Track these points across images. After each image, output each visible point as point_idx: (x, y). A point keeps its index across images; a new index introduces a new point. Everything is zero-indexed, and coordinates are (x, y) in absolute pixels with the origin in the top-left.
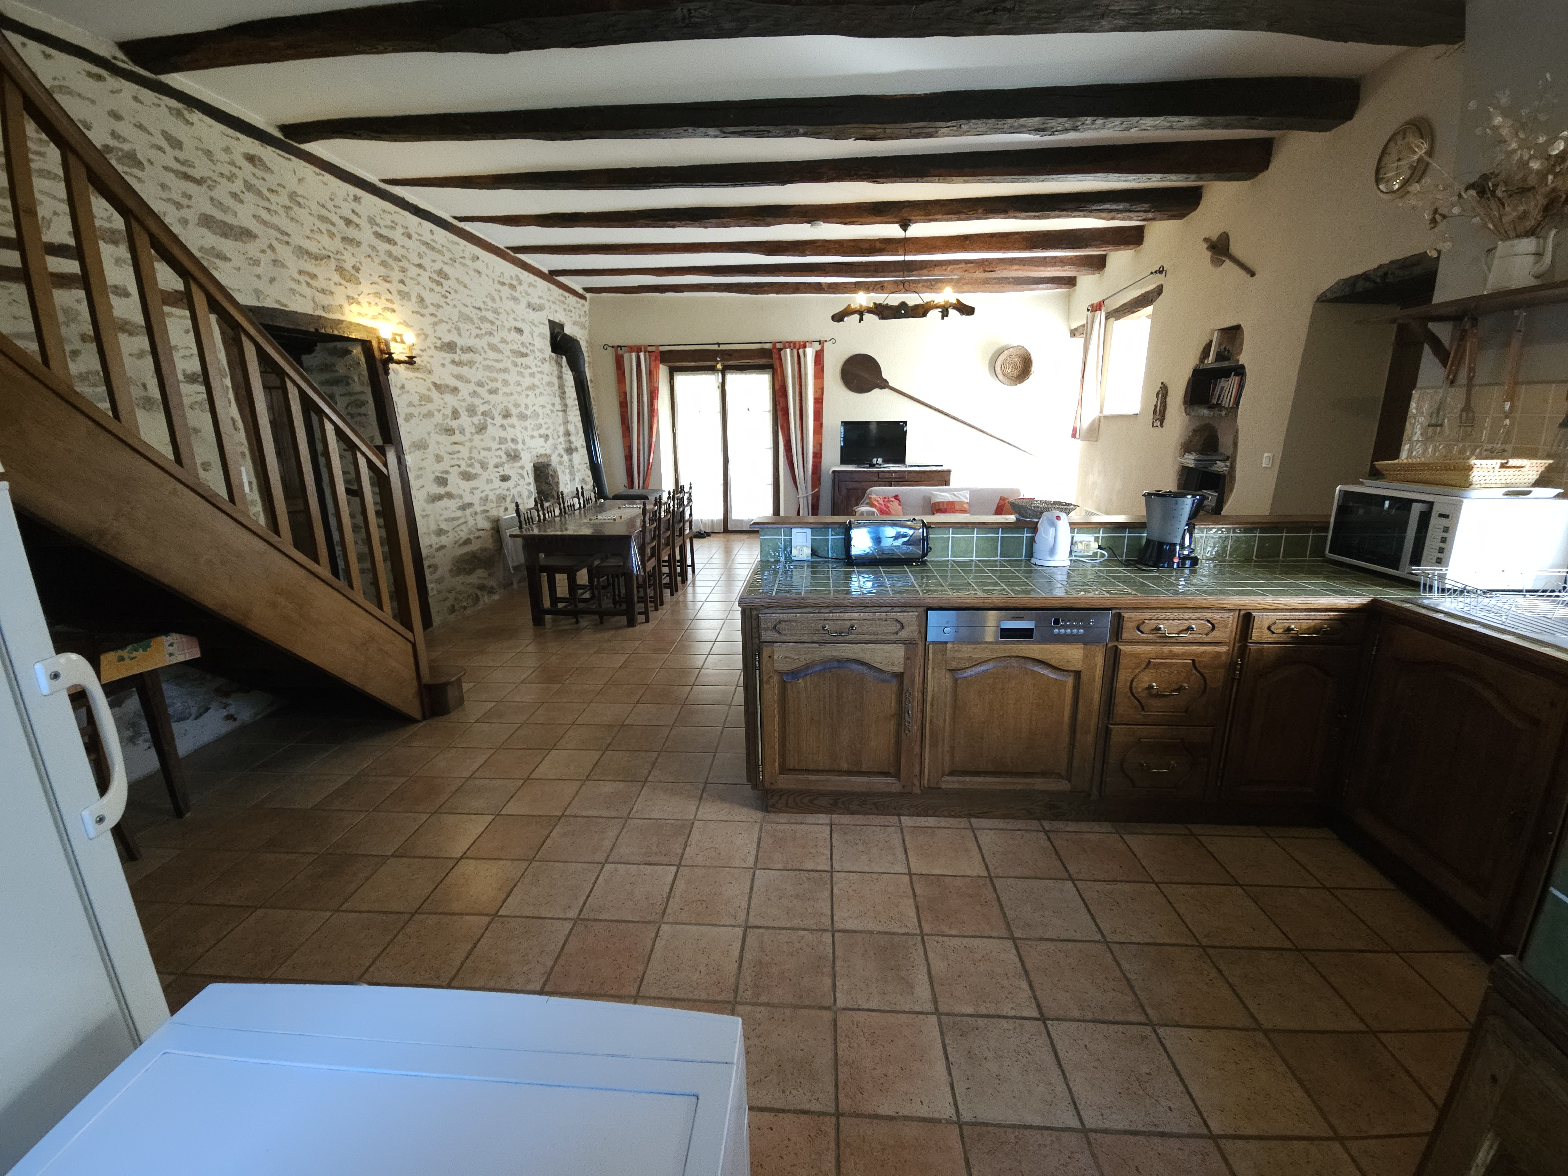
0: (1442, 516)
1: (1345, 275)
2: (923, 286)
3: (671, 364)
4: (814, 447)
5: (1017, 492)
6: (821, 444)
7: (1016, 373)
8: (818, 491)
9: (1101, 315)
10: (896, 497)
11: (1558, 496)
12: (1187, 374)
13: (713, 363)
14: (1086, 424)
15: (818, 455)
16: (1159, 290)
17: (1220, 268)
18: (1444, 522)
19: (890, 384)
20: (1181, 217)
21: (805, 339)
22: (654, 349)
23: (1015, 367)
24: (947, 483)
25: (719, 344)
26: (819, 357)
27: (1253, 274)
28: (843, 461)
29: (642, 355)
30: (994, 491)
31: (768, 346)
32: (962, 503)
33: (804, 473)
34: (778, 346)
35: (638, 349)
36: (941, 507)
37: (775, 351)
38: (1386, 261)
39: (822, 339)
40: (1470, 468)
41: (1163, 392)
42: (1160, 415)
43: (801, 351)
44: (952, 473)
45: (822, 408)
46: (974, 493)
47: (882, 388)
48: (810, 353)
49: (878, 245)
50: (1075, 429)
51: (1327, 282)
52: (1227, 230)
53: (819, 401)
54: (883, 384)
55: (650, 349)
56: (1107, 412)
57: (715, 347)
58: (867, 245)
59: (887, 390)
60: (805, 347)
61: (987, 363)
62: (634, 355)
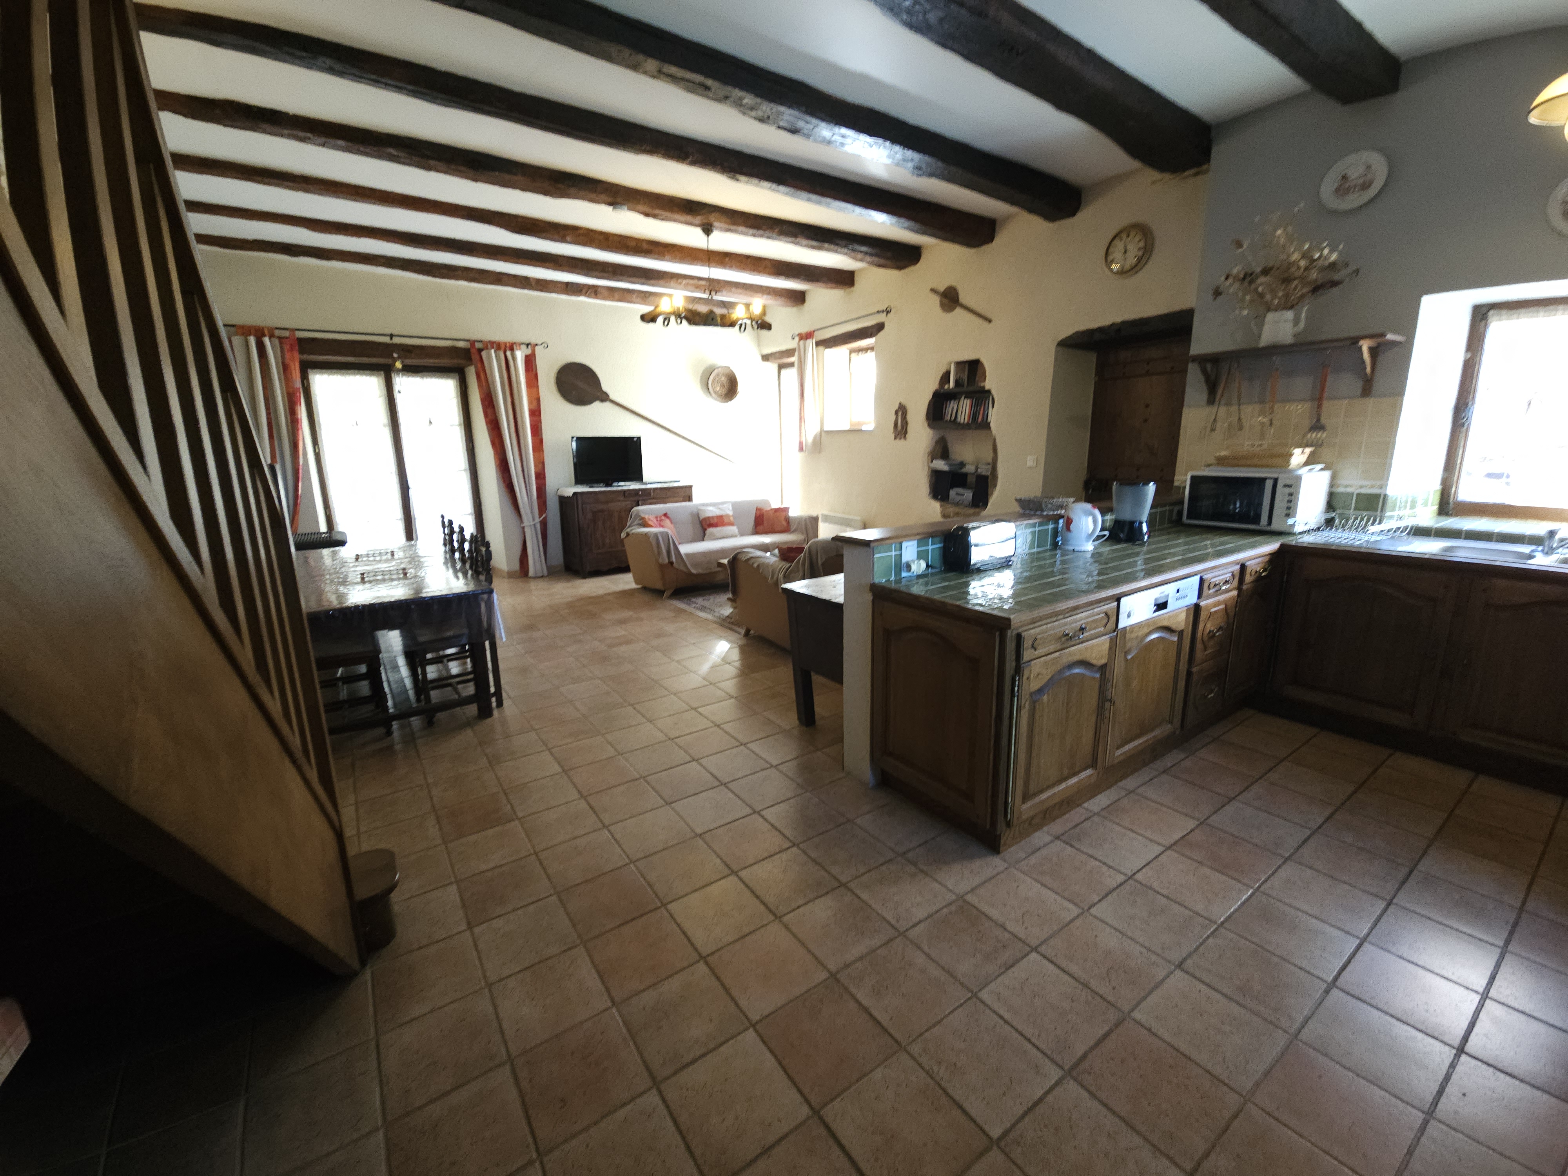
0: (1286, 486)
1: (1082, 327)
2: (637, 297)
3: (305, 357)
4: (535, 466)
5: (767, 502)
6: (543, 463)
7: (724, 391)
8: (545, 518)
9: (811, 343)
10: (665, 515)
11: (1322, 469)
12: (928, 396)
13: (389, 361)
14: (809, 438)
15: (541, 476)
16: (880, 327)
17: (951, 315)
18: (1288, 490)
19: (612, 397)
20: (900, 268)
21: (514, 341)
22: (286, 334)
23: (722, 386)
24: (689, 498)
25: (391, 336)
26: (530, 362)
27: (990, 321)
28: (578, 481)
29: (266, 340)
30: (750, 503)
31: (461, 344)
32: (728, 516)
33: (525, 496)
34: (478, 345)
35: (259, 333)
36: (712, 522)
37: (473, 351)
38: (1118, 319)
39: (533, 342)
40: (1291, 455)
41: (902, 411)
42: (901, 430)
43: (508, 353)
44: (693, 489)
45: (540, 421)
46: (736, 506)
47: (602, 400)
48: (520, 355)
49: (645, 246)
50: (801, 444)
51: (1067, 332)
52: (954, 284)
53: (536, 413)
54: (604, 397)
55: (277, 333)
56: (826, 428)
57: (386, 340)
58: (633, 244)
59: (607, 404)
60: (512, 349)
61: (699, 380)
62: (252, 340)
